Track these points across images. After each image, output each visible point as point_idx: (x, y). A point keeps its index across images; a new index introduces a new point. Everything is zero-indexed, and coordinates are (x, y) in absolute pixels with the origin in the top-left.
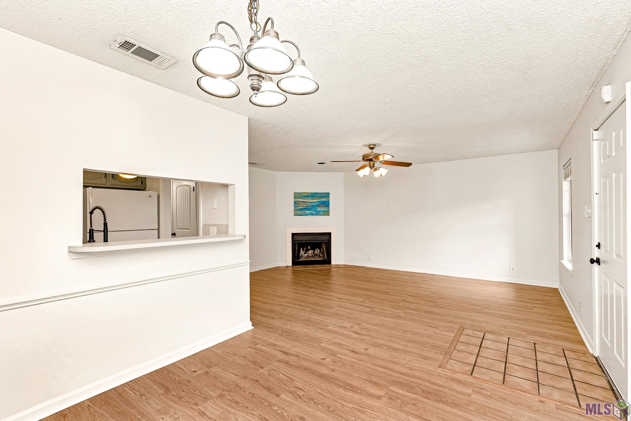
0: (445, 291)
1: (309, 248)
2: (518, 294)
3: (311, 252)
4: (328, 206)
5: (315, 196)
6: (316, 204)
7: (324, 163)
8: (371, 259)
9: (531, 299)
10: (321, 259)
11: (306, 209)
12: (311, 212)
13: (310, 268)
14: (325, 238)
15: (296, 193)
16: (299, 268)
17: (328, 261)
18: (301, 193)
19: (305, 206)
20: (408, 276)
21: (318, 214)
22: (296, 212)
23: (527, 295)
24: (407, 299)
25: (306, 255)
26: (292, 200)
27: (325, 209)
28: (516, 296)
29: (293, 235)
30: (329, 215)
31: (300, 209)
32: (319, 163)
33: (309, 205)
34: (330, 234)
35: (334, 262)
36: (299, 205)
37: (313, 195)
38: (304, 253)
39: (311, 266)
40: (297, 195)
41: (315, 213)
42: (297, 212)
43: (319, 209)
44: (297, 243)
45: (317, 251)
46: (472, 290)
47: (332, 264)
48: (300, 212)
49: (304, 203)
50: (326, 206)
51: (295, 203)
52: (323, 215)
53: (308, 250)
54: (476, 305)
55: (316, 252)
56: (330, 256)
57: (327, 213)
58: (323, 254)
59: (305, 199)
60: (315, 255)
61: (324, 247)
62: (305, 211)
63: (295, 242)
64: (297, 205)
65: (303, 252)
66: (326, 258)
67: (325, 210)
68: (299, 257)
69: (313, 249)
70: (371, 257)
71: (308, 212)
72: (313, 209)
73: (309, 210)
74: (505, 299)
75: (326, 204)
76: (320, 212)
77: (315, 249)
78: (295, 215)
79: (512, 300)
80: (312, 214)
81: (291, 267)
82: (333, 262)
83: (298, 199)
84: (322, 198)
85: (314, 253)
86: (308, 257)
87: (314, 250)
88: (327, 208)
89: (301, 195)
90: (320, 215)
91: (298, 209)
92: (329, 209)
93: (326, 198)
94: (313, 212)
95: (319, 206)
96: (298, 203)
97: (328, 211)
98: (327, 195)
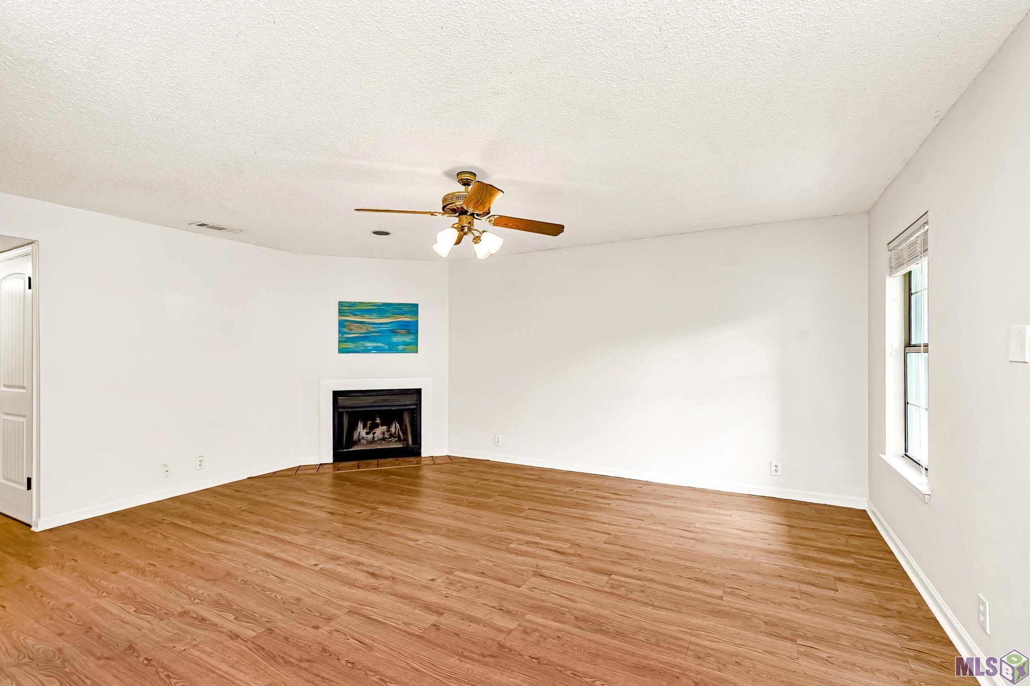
0: (640, 531)
1: (378, 421)
2: (794, 532)
3: (379, 431)
4: (416, 333)
5: (387, 311)
6: (388, 327)
7: (388, 234)
8: (500, 444)
9: (823, 550)
10: (400, 445)
11: (365, 338)
12: (377, 344)
13: (372, 466)
14: (409, 401)
15: (345, 304)
16: (349, 468)
17: (414, 450)
18: (355, 304)
19: (363, 331)
20: (567, 483)
21: (392, 349)
22: (343, 346)
23: (812, 535)
24: (548, 564)
25: (371, 436)
26: (334, 318)
27: (408, 339)
28: (790, 540)
29: (336, 394)
30: (417, 352)
31: (354, 340)
33: (374, 330)
34: (418, 392)
35: (427, 450)
36: (351, 330)
37: (383, 309)
38: (367, 433)
39: (375, 462)
40: (345, 308)
41: (387, 347)
42: (347, 345)
43: (396, 339)
44: (347, 412)
45: (395, 428)
46: (696, 525)
47: (423, 455)
48: (351, 345)
49: (361, 325)
50: (411, 333)
51: (341, 324)
52: (404, 351)
53: (377, 426)
54: (705, 582)
55: (393, 429)
56: (419, 439)
57: (413, 348)
58: (405, 433)
59: (364, 317)
60: (391, 436)
61: (407, 419)
62: (363, 342)
63: (340, 410)
64: (345, 330)
65: (365, 431)
66: (410, 443)
67: (408, 340)
68: (351, 442)
69: (387, 423)
70: (500, 440)
71: (369, 345)
72: (380, 338)
73: (372, 341)
74: (768, 551)
75: (412, 329)
76: (398, 344)
77: (392, 424)
78: (341, 351)
79: (784, 553)
80: (379, 350)
81: (331, 466)
82: (425, 452)
83: (348, 316)
84: (402, 314)
85: (388, 431)
86: (373, 441)
87: (389, 426)
88: (412, 337)
89: (354, 308)
90: (398, 352)
91: (348, 338)
92: (417, 339)
93: (409, 315)
94: (382, 345)
95: (394, 332)
96: (348, 325)
97: (416, 343)
98: (413, 309)
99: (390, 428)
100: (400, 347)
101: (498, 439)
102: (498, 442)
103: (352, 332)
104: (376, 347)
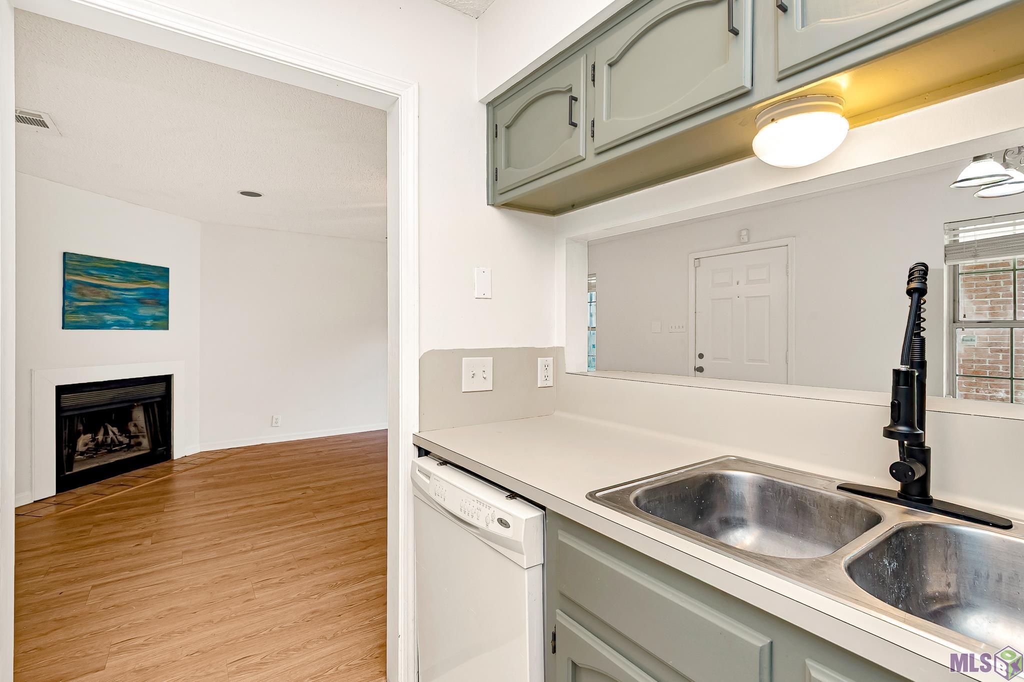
4: (166, 305)
5: (131, 274)
6: (134, 295)
7: (259, 195)
8: (279, 424)
11: (104, 309)
12: (119, 318)
14: (151, 391)
15: (71, 257)
17: (164, 454)
18: (90, 258)
19: (101, 298)
21: (139, 324)
22: (71, 318)
26: (55, 277)
27: (158, 312)
29: (62, 390)
30: (167, 329)
31: (87, 310)
32: (243, 193)
33: (115, 297)
34: (167, 380)
36: (83, 295)
37: (124, 271)
40: (72, 263)
41: (132, 322)
42: (77, 318)
43: (143, 311)
47: (173, 458)
48: (82, 318)
49: (98, 290)
50: (161, 304)
51: (67, 286)
52: (153, 327)
57: (162, 323)
59: (100, 278)
62: (101, 314)
64: (74, 295)
67: (157, 314)
71: (109, 318)
72: (123, 309)
73: (113, 313)
75: (161, 299)
76: (146, 318)
78: (67, 326)
80: (122, 326)
83: (77, 275)
84: (150, 280)
88: (162, 309)
89: (87, 264)
90: (145, 327)
91: (78, 307)
92: (167, 313)
93: (159, 282)
94: (126, 318)
95: (141, 302)
96: (80, 288)
97: (166, 318)
98: (163, 273)
99: (96, 435)
100: (149, 322)
101: (277, 419)
102: (276, 423)
103: (86, 298)
104: (119, 321)
